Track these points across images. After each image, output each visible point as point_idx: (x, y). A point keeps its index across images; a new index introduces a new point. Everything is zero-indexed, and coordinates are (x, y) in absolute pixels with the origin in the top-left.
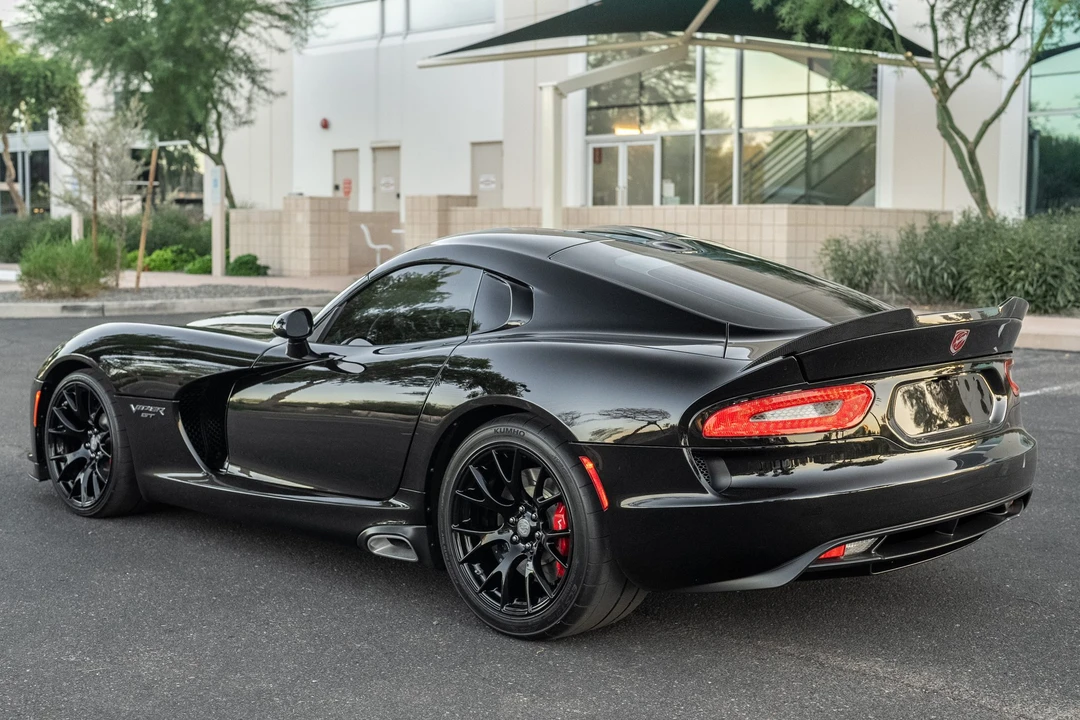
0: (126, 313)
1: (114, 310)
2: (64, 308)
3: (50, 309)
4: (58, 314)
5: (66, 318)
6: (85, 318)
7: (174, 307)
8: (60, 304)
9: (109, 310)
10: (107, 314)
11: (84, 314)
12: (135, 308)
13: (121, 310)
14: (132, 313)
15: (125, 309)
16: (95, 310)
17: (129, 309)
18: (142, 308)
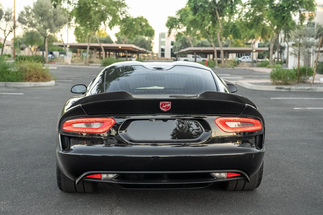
0: (298, 91)
1: (293, 89)
2: (277, 88)
3: (273, 88)
4: (275, 90)
5: (277, 91)
6: (283, 92)
7: (316, 90)
8: (276, 87)
9: (292, 89)
10: (291, 91)
11: (283, 90)
12: (301, 89)
13: (296, 89)
14: (300, 91)
15: (297, 90)
16: (287, 89)
17: (299, 89)
18: (304, 89)
